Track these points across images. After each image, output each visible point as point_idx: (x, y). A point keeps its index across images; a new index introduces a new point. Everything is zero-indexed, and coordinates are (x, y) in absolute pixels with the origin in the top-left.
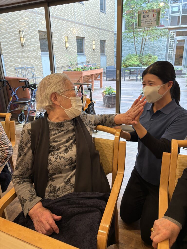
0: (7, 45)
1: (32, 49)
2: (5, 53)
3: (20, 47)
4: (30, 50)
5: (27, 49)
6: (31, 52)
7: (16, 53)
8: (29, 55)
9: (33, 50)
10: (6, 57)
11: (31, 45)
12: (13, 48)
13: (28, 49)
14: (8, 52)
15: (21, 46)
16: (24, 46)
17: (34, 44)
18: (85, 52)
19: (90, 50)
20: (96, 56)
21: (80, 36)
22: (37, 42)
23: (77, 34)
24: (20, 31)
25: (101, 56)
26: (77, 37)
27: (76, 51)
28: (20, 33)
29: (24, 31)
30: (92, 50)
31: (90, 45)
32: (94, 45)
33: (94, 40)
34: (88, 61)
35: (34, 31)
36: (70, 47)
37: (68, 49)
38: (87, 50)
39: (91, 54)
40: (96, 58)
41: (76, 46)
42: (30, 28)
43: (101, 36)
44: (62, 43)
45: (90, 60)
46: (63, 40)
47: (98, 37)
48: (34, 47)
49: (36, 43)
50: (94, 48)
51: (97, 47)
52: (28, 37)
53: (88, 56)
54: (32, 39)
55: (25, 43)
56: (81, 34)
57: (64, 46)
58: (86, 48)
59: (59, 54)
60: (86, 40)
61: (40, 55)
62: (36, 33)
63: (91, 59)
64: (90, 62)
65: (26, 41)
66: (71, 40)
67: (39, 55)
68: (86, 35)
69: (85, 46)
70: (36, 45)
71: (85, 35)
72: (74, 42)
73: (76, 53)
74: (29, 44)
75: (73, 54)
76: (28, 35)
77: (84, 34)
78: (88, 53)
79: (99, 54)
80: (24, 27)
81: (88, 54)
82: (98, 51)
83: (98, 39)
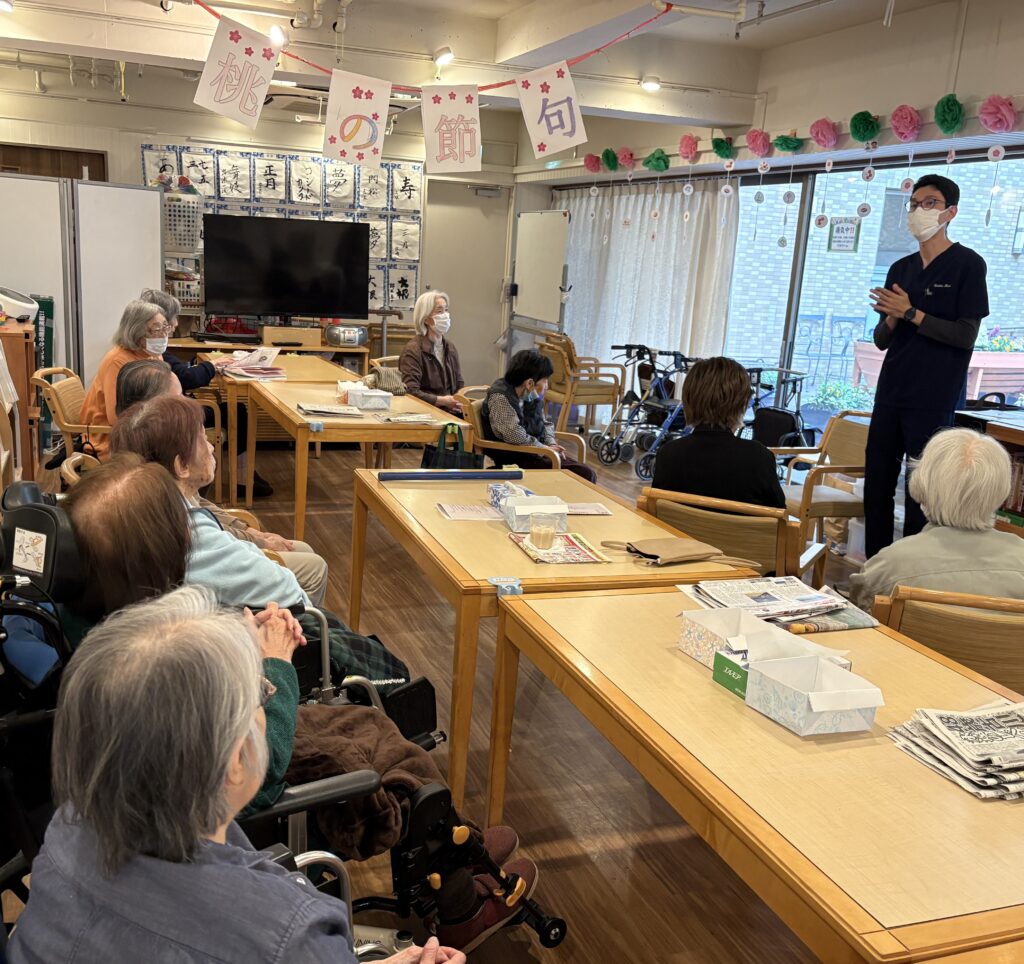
62: (876, 196)
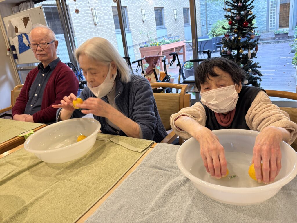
0: (79, 26)
1: (105, 27)
2: (78, 35)
3: (94, 27)
4: (104, 28)
5: (100, 27)
6: (104, 31)
7: (90, 34)
8: (103, 34)
9: (108, 28)
10: (80, 39)
11: (104, 23)
12: (86, 28)
13: (102, 27)
14: (81, 33)
15: (94, 25)
16: (98, 25)
17: (108, 22)
18: (165, 25)
19: (171, 21)
20: (179, 27)
21: (158, 6)
22: (111, 19)
23: (155, 4)
24: (92, 9)
25: (185, 26)
26: (155, 7)
27: (154, 24)
28: (92, 12)
29: (97, 9)
30: (173, 20)
31: (171, 15)
32: (175, 14)
33: (175, 9)
34: (169, 34)
35: (107, 7)
36: (148, 20)
37: (145, 23)
38: (168, 21)
39: (172, 26)
40: (179, 29)
41: (155, 18)
42: (103, 5)
43: (183, 3)
44: (138, 17)
45: (172, 33)
46: (138, 14)
47: (180, 5)
48: (108, 24)
49: (109, 20)
50: (176, 18)
51: (180, 17)
52: (101, 14)
53: (169, 29)
54: (105, 17)
55: (98, 22)
56: (159, 4)
57: (140, 20)
58: (166, 19)
59: (135, 29)
60: (166, 10)
61: (115, 32)
62: (109, 9)
63: (173, 31)
64: (172, 35)
65: (99, 19)
66: (148, 12)
67: (113, 33)
68: (166, 5)
69: (164, 17)
70: (110, 23)
71: (164, 5)
72: (152, 13)
73: (154, 27)
74: (103, 22)
75: (152, 28)
76: (101, 13)
77: (163, 3)
78: (170, 24)
79: (182, 25)
80: (96, 5)
81: (168, 26)
82: (180, 22)
83: (181, 7)
